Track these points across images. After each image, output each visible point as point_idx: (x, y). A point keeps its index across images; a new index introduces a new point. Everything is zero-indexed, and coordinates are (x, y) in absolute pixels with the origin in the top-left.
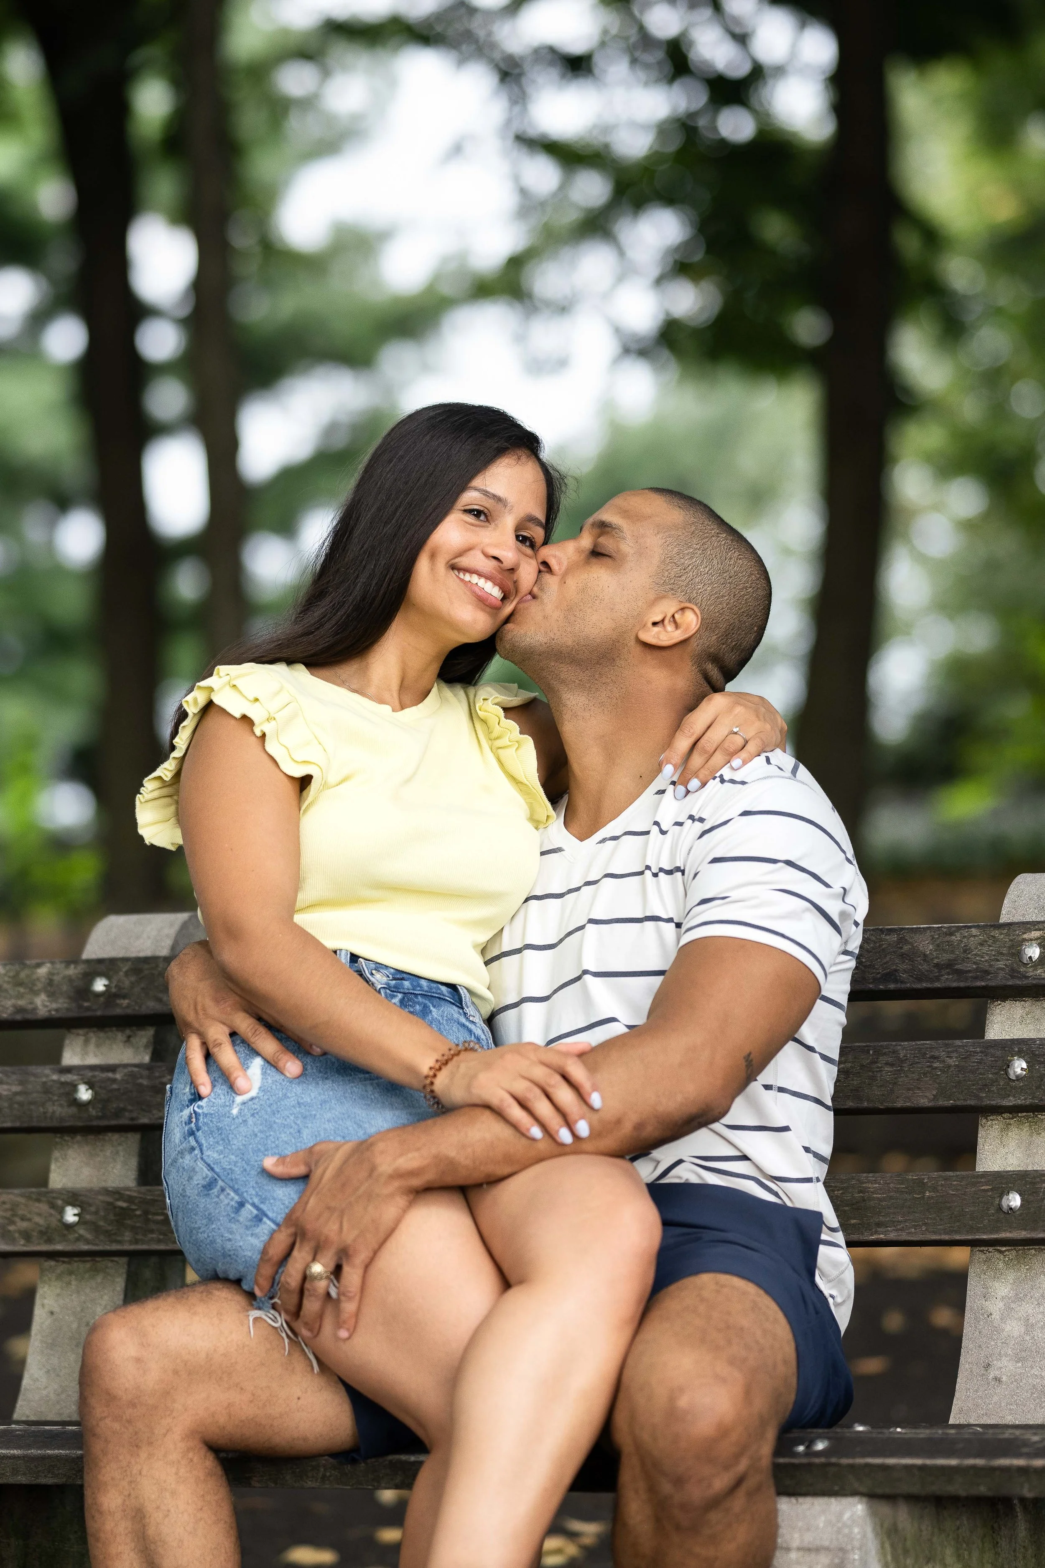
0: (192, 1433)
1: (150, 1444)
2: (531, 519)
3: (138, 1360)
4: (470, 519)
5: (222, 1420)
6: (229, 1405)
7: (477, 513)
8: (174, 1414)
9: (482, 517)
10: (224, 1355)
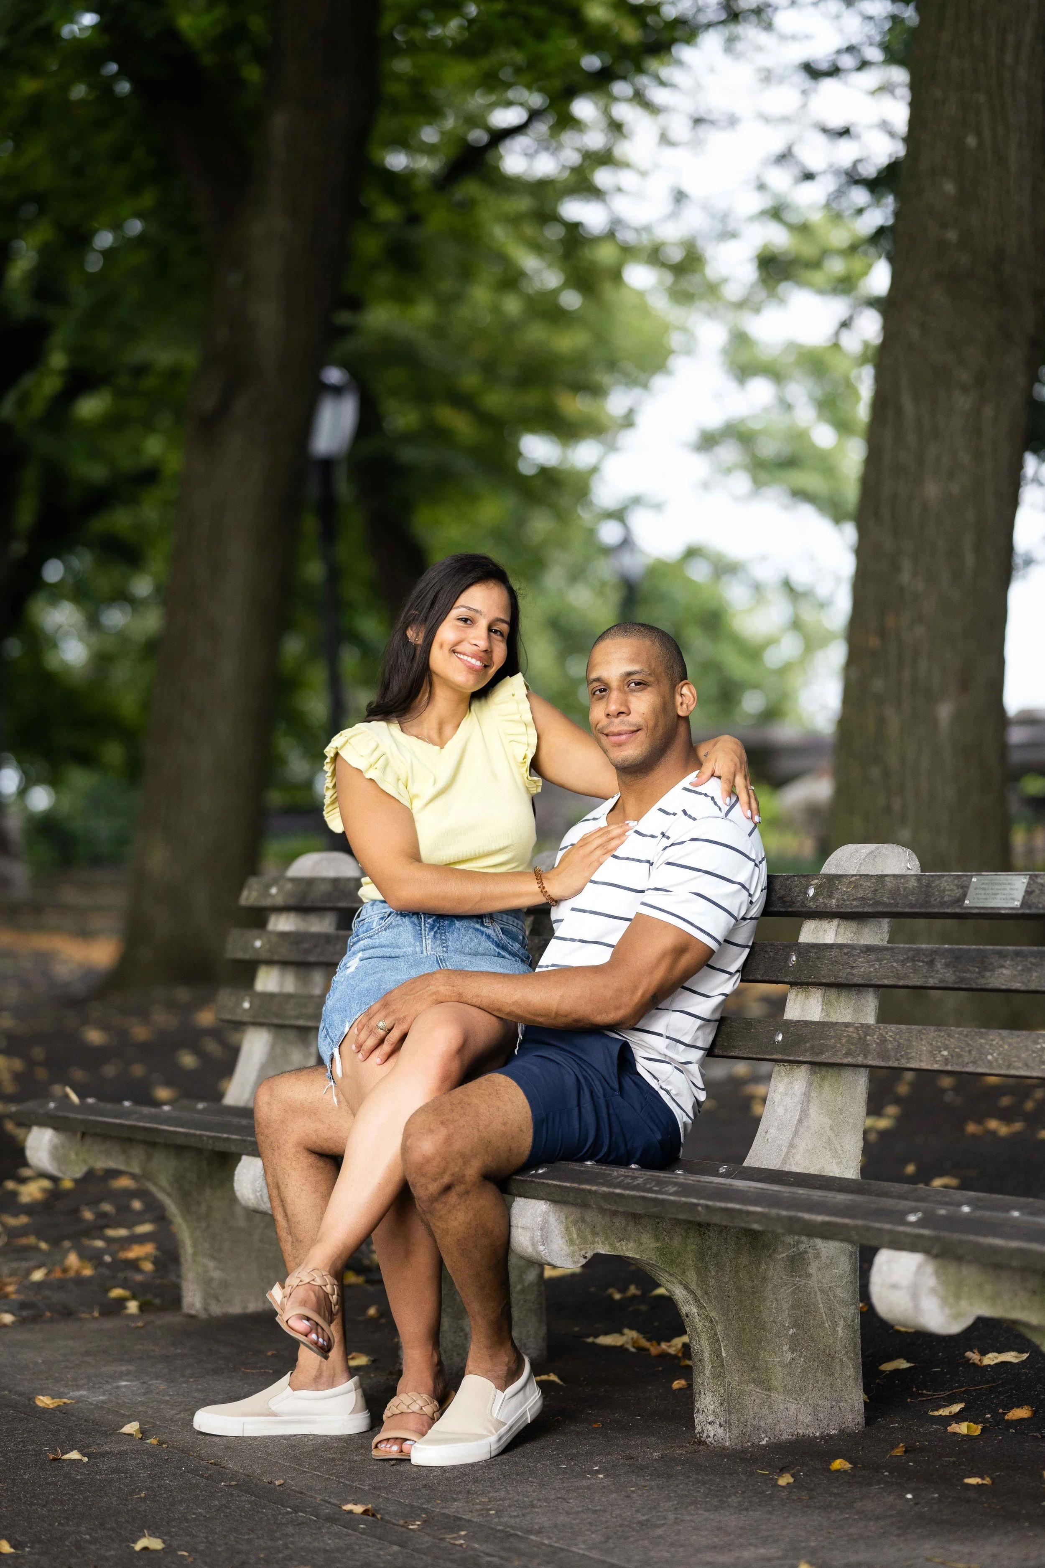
0: (299, 1144)
1: (279, 1148)
2: (499, 620)
3: (269, 1103)
4: (461, 624)
5: (314, 1138)
6: (316, 1130)
7: (465, 620)
8: (288, 1133)
9: (469, 622)
10: (311, 1103)
